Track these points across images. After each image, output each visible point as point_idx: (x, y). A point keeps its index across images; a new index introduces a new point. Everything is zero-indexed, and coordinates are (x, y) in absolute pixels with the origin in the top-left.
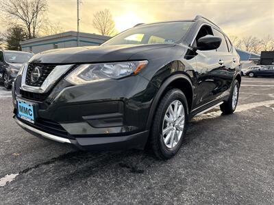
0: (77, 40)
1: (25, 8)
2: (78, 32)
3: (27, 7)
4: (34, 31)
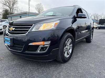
0: (28, 15)
2: (29, 12)
3: (10, 2)
4: (13, 11)
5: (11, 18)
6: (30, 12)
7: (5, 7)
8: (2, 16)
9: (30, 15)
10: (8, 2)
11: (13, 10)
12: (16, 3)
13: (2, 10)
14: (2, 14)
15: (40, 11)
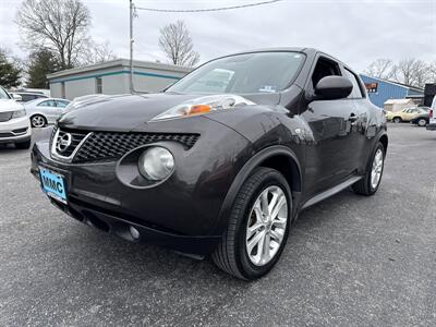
0: (129, 72)
1: (55, 22)
2: (131, 61)
3: (59, 19)
4: (69, 57)
5: (63, 83)
6: (135, 58)
7: (40, 42)
8: (28, 76)
9: (135, 73)
10: (51, 22)
11: (70, 52)
12: (82, 23)
13: (28, 53)
14: (27, 69)
15: (180, 54)
